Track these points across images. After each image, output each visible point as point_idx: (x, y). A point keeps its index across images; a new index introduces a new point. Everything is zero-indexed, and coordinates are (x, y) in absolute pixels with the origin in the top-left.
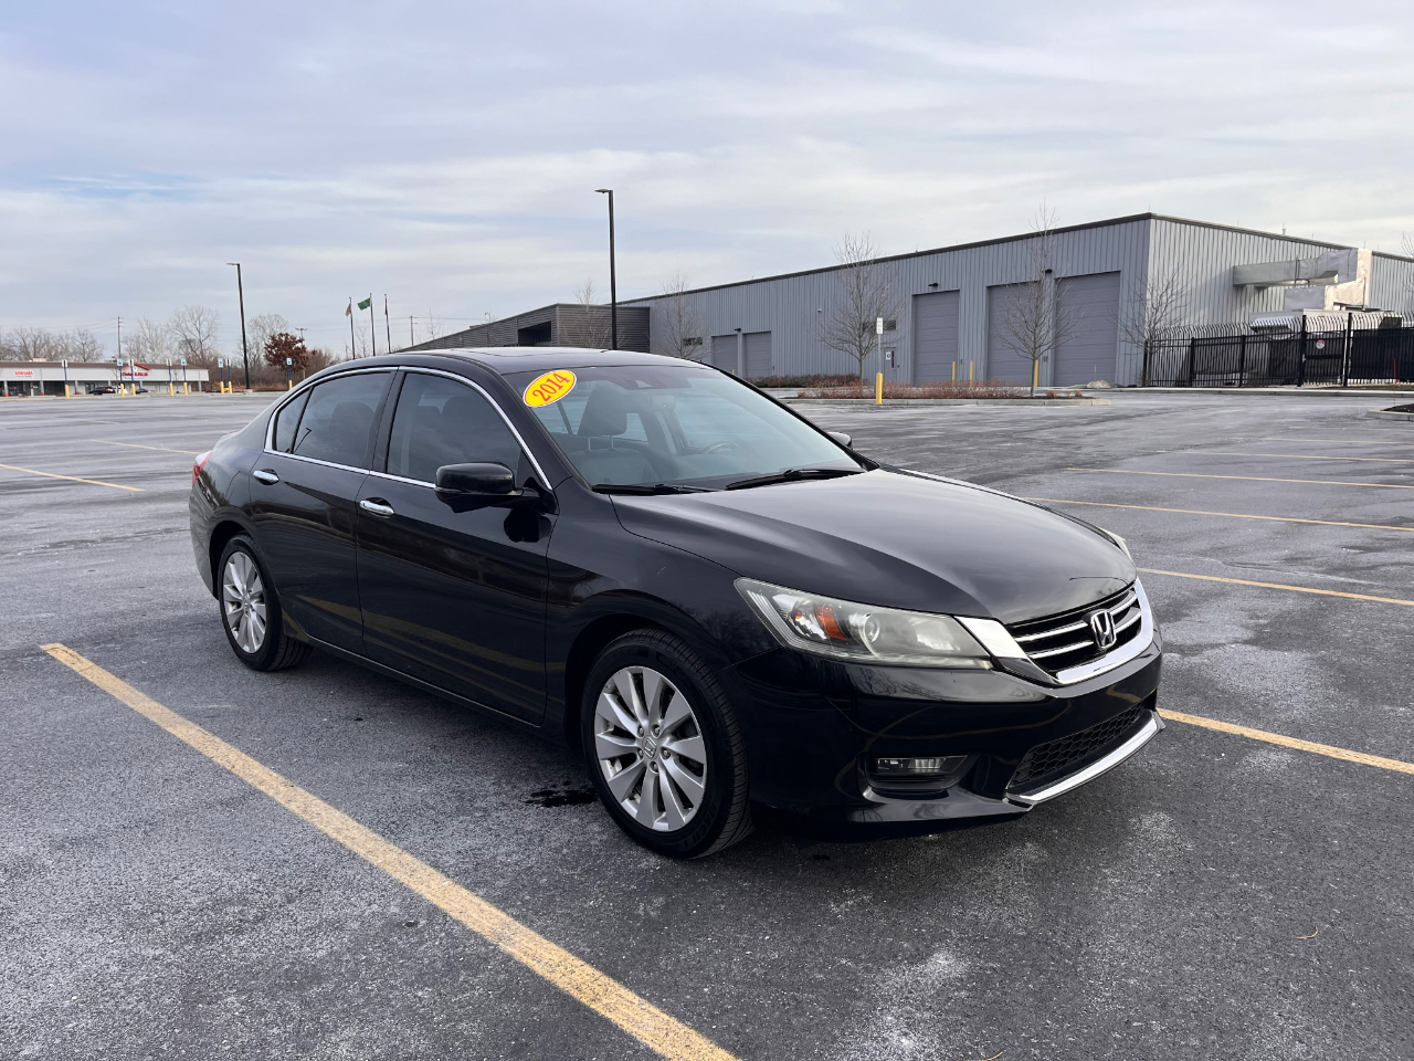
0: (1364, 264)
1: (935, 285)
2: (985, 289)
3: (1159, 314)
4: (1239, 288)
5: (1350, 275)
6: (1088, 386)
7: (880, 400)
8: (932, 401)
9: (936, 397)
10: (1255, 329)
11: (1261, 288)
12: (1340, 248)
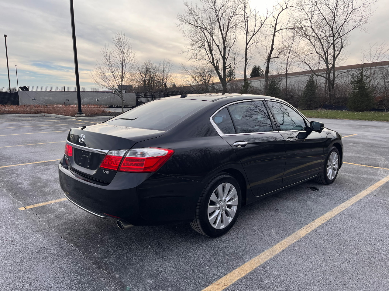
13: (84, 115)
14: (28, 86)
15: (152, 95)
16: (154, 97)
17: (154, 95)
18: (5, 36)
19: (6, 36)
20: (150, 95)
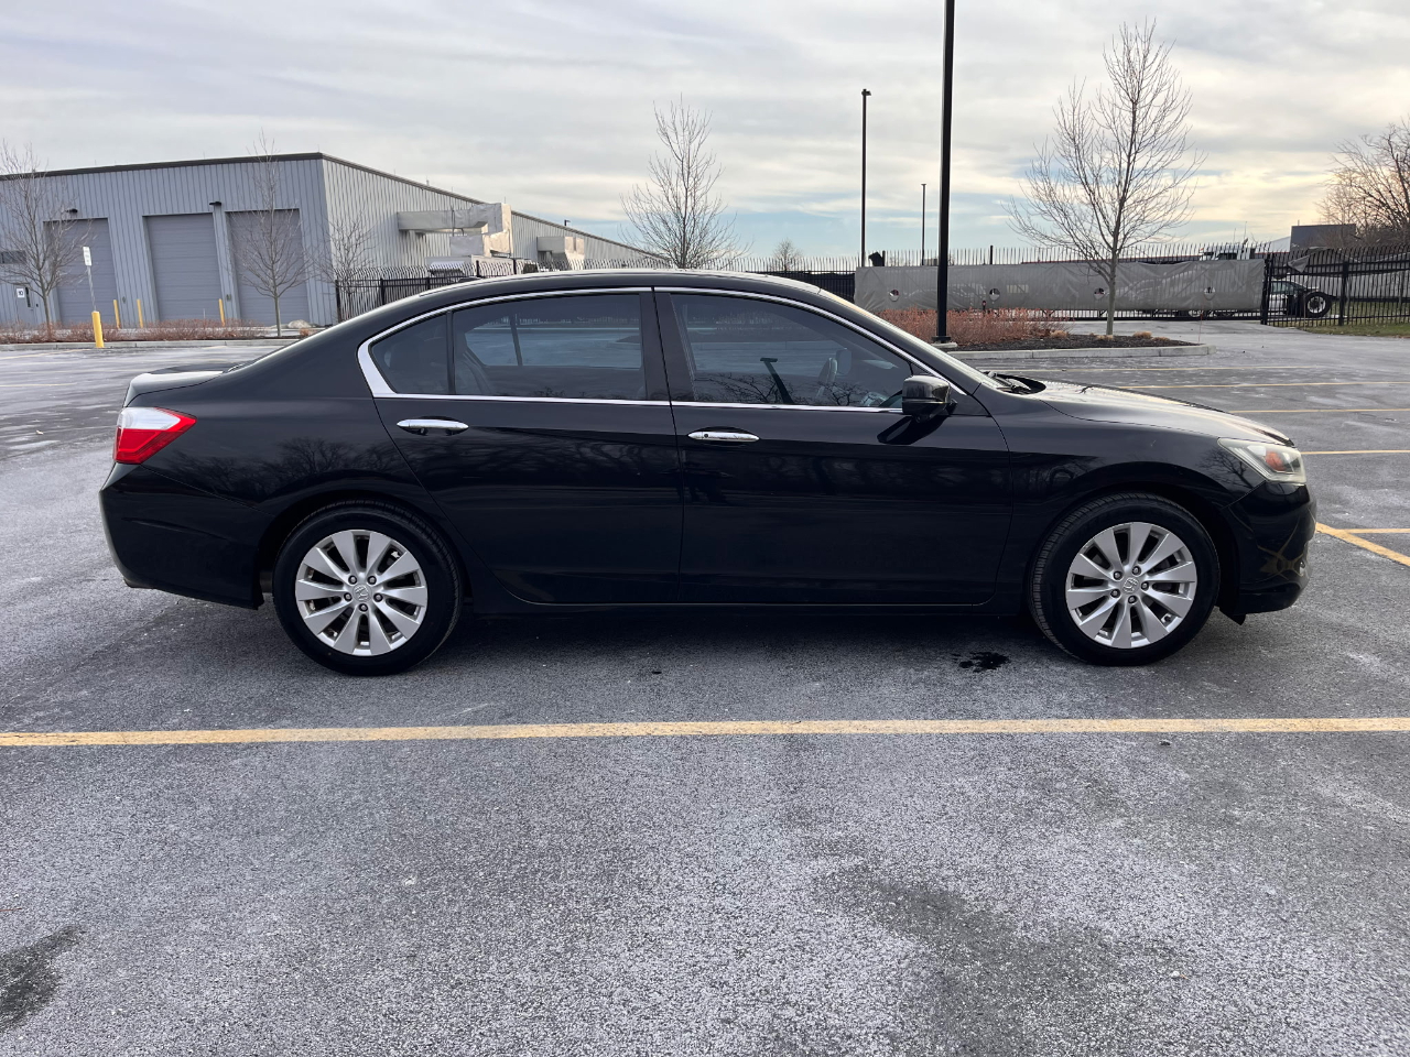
0: (507, 218)
1: (74, 211)
2: (141, 219)
3: (351, 255)
4: (404, 232)
5: (498, 227)
6: (290, 325)
7: (100, 343)
8: (167, 343)
9: (170, 339)
10: (433, 272)
11: (420, 234)
12: (478, 203)
13: (954, 344)
14: (884, 252)
15: (1346, 265)
16: (1352, 272)
17: (1353, 264)
18: (866, 93)
19: (869, 93)
20: (1335, 265)
